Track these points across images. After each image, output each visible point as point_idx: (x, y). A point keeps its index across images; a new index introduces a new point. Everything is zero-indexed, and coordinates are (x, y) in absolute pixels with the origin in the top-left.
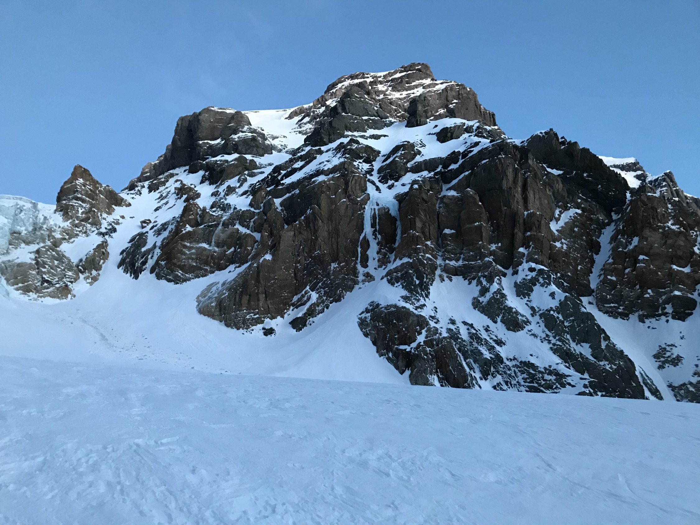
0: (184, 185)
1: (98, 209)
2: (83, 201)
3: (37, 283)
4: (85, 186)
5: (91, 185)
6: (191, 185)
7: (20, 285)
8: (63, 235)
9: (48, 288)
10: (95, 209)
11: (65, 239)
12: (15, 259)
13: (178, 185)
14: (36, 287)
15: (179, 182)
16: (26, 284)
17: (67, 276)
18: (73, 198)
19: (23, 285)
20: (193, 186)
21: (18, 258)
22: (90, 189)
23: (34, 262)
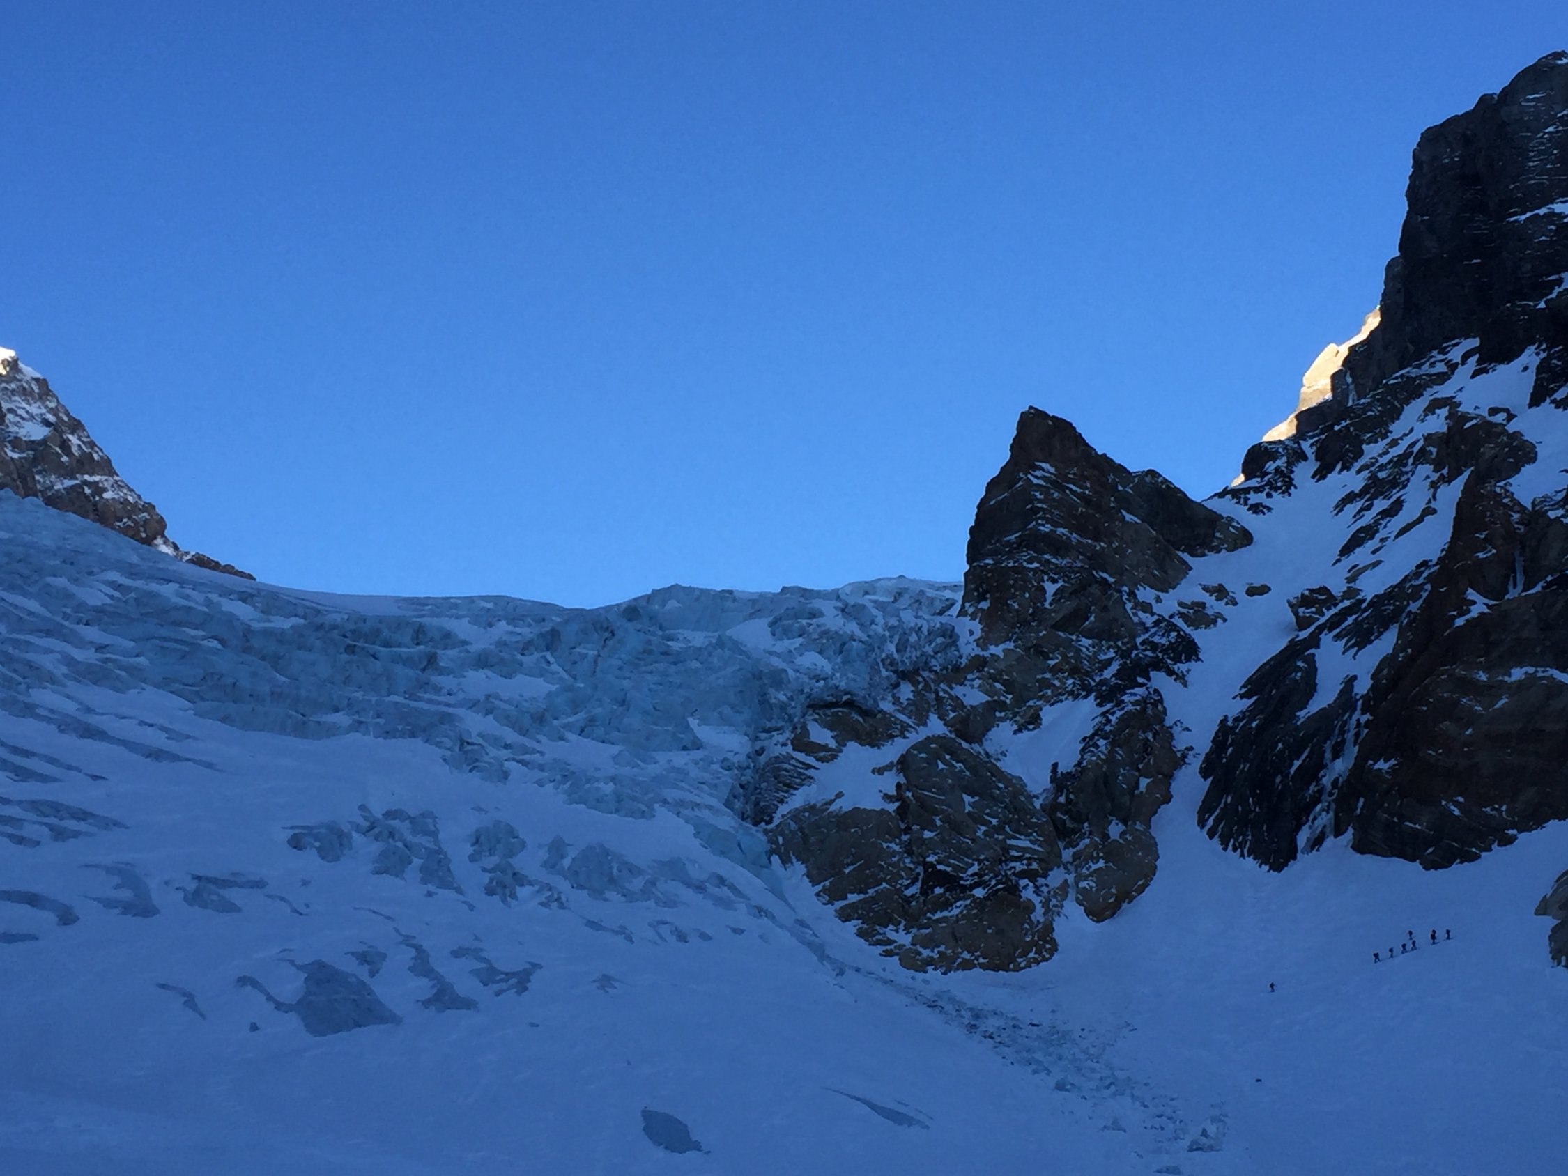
0: (1465, 418)
1: (1119, 572)
2: (1059, 547)
3: (907, 887)
4: (1062, 489)
5: (1086, 478)
6: (1494, 411)
7: (853, 898)
8: (996, 692)
9: (947, 905)
10: (1105, 575)
11: (1002, 706)
12: (832, 802)
13: (1438, 423)
14: (908, 900)
15: (1444, 412)
16: (871, 892)
17: (1014, 853)
18: (1022, 544)
19: (862, 896)
20: (1500, 418)
21: (839, 795)
22: (1082, 497)
23: (892, 807)
